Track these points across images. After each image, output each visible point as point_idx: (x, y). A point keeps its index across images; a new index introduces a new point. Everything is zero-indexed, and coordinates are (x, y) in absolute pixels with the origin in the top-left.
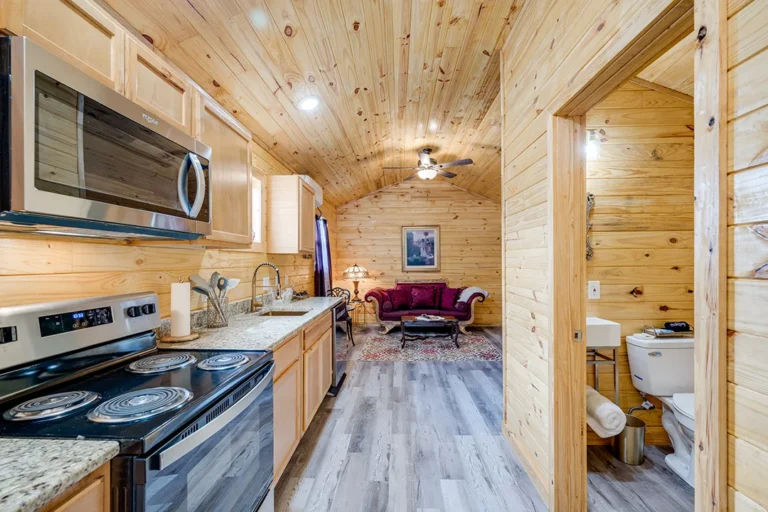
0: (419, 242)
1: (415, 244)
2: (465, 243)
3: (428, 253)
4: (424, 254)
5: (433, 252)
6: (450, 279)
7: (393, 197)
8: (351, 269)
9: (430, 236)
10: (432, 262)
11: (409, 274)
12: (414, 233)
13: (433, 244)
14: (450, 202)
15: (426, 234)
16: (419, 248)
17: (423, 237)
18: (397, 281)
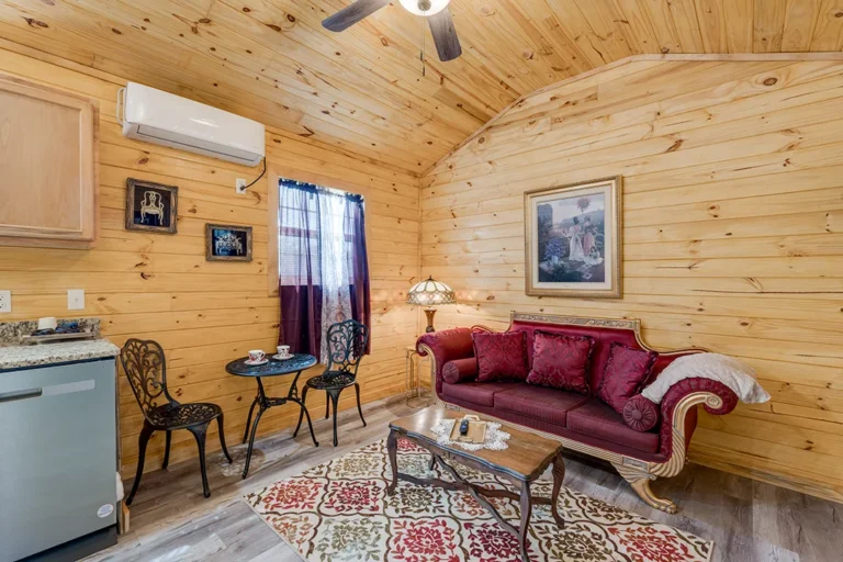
0: (565, 225)
1: (556, 230)
2: (705, 215)
3: (587, 252)
4: (577, 254)
5: (601, 249)
6: (649, 321)
7: (514, 131)
8: (421, 287)
9: (593, 207)
10: (598, 276)
11: (544, 301)
12: (554, 205)
13: (601, 228)
14: (655, 107)
15: (583, 204)
16: (565, 242)
17: (576, 212)
18: (516, 315)
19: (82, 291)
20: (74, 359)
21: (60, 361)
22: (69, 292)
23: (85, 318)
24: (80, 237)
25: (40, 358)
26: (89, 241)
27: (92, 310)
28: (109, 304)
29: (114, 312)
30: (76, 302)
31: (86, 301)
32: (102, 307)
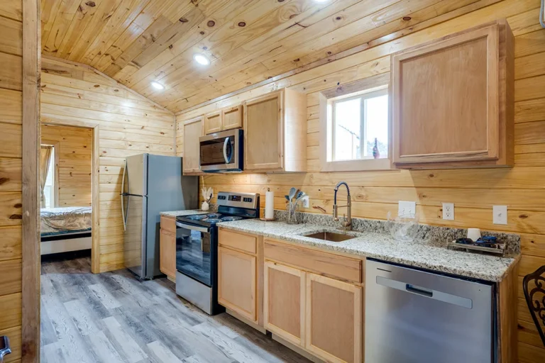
19: (505, 207)
20: (457, 273)
21: (446, 271)
22: (494, 207)
23: (507, 233)
24: (485, 157)
25: (434, 264)
26: (495, 160)
27: (514, 226)
28: (530, 223)
29: (535, 231)
30: (500, 217)
31: (509, 218)
32: (523, 224)
